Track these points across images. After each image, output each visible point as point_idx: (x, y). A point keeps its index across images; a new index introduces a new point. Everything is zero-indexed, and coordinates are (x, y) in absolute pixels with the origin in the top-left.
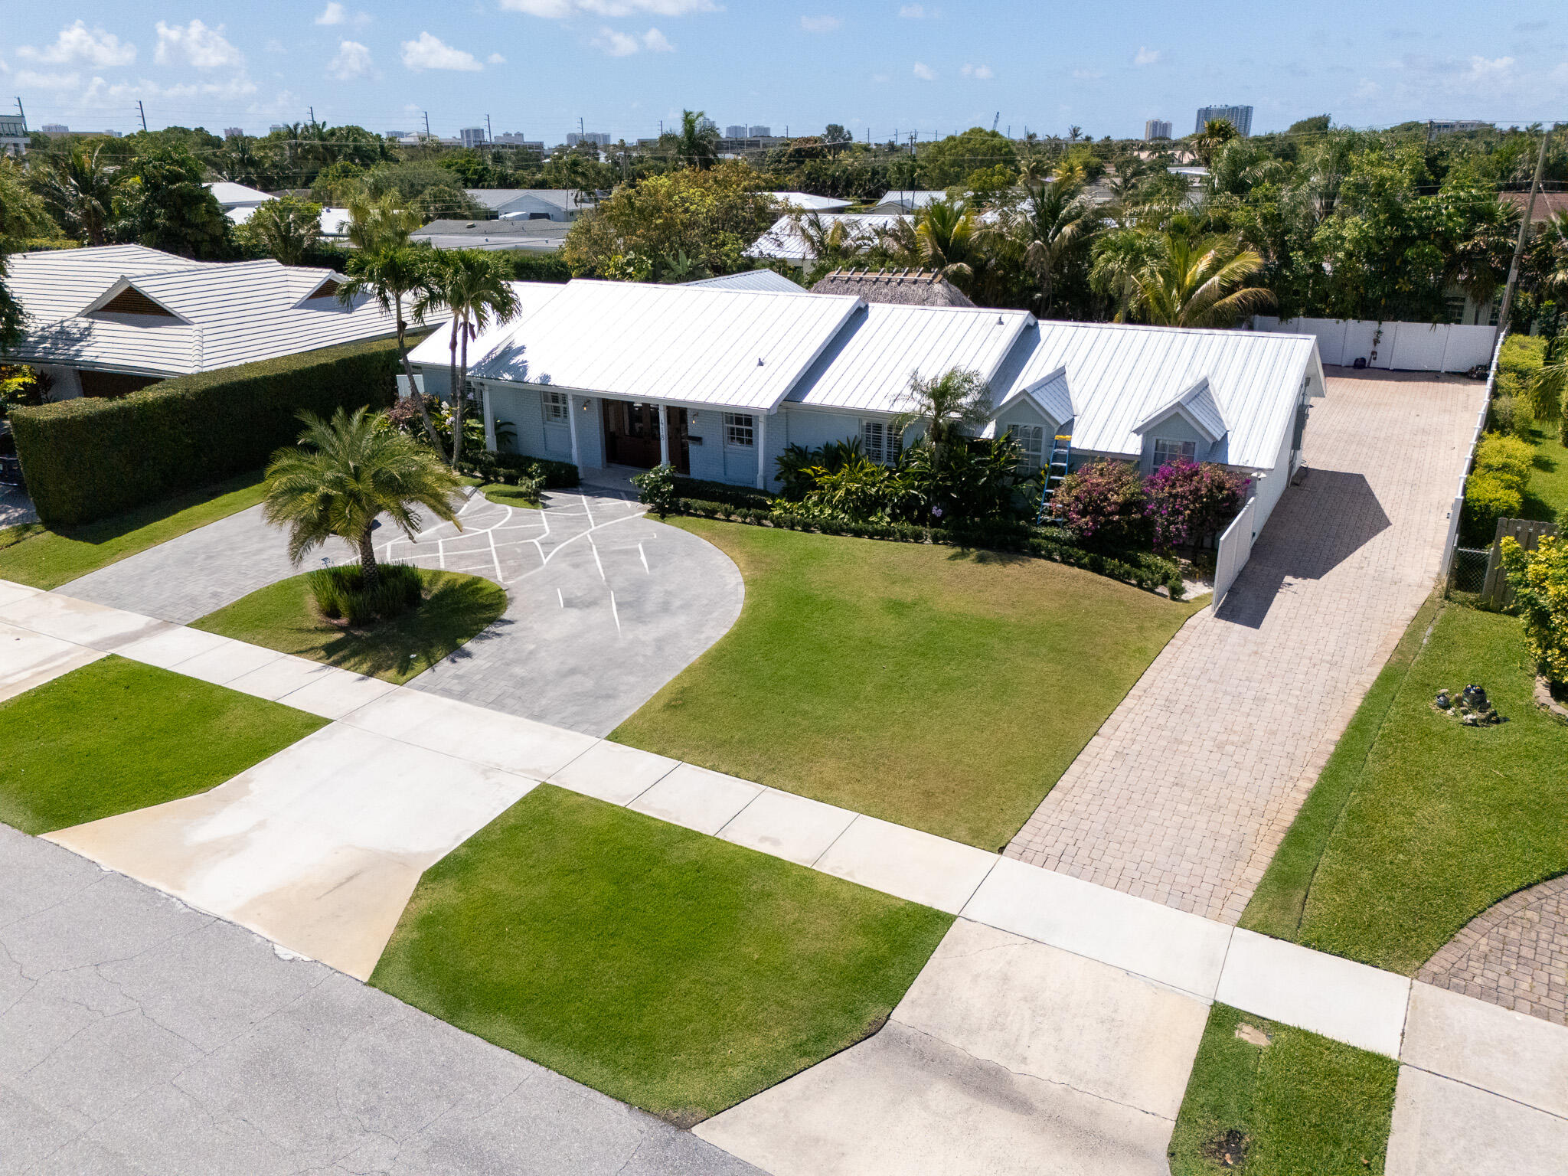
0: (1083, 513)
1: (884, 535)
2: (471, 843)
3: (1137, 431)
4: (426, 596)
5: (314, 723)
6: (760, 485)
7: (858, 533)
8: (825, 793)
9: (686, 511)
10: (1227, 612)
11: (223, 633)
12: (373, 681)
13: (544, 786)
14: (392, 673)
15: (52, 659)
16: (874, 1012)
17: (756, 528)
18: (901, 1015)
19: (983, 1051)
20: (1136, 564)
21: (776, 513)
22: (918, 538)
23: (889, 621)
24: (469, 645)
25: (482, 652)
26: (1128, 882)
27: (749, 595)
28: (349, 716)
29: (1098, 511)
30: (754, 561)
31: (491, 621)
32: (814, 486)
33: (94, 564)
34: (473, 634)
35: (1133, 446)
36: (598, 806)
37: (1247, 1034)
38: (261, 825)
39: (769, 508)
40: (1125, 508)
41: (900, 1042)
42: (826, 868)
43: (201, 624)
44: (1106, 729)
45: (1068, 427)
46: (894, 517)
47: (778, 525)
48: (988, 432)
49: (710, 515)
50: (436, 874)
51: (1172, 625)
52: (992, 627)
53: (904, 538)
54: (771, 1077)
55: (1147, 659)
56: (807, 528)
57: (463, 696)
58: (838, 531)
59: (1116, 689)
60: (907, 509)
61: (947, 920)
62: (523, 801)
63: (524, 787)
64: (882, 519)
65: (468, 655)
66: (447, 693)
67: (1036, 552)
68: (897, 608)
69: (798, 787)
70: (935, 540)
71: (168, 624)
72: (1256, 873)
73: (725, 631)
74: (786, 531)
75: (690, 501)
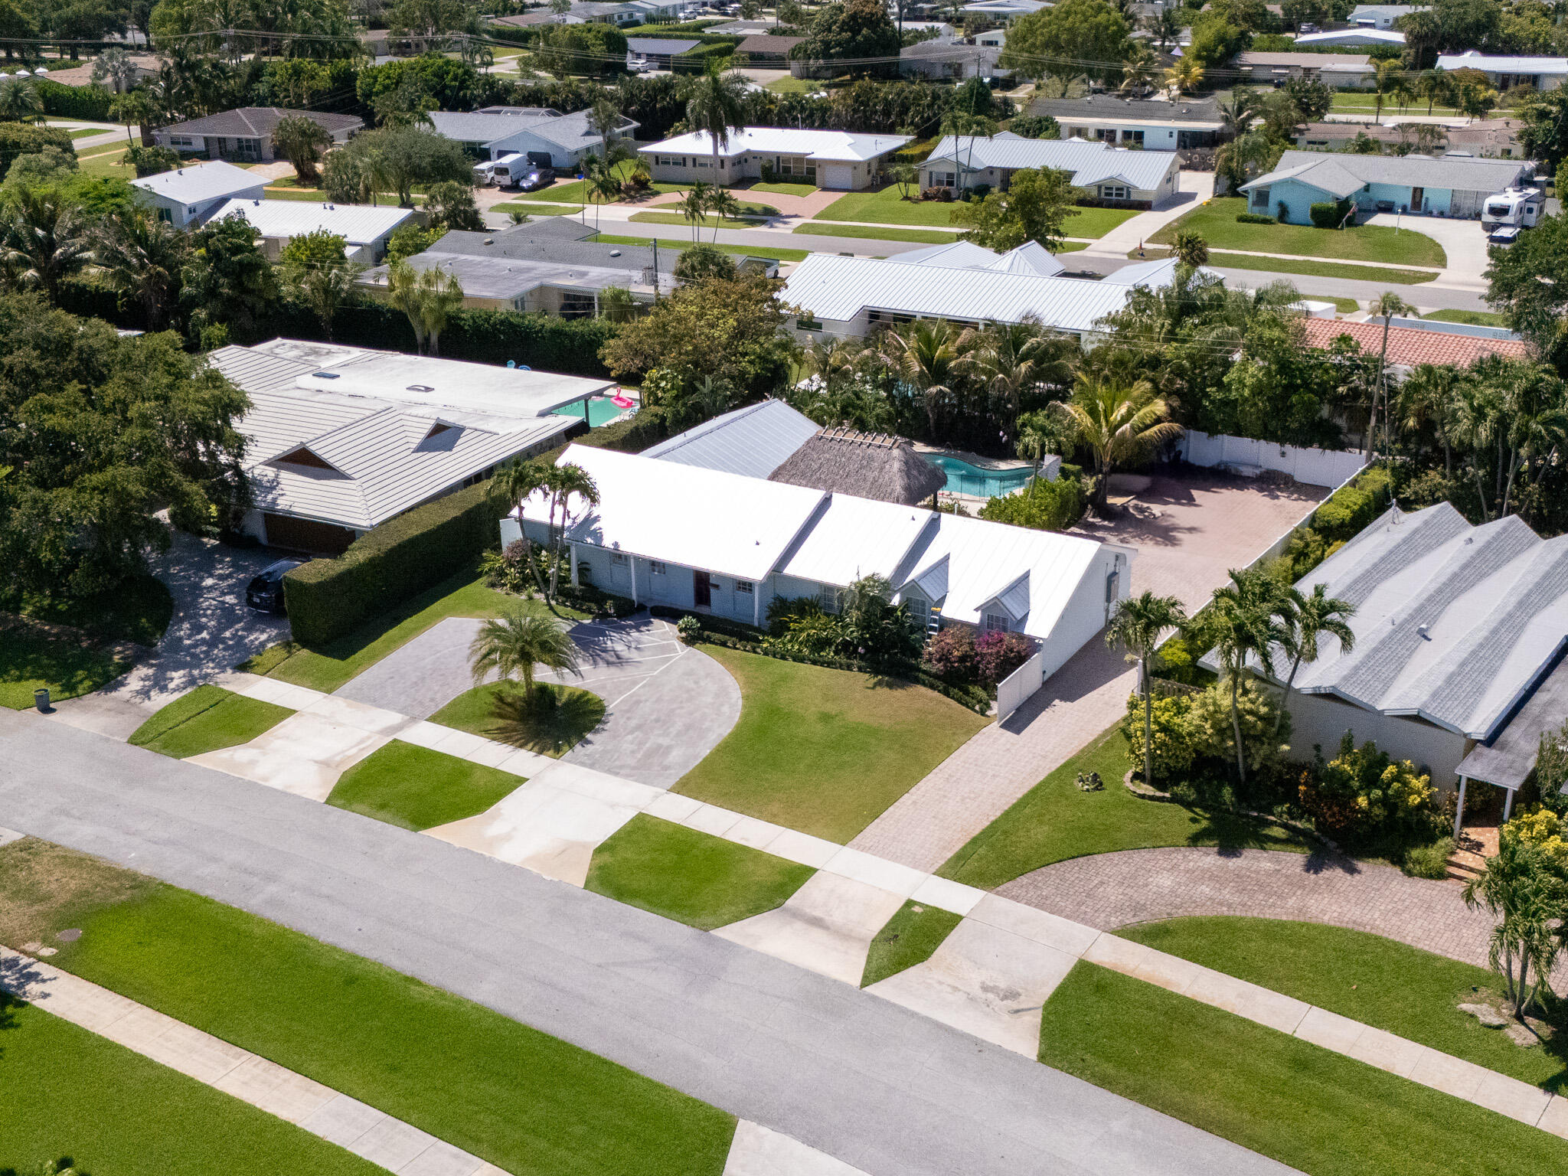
0: (939, 661)
1: (830, 664)
2: (611, 838)
3: (977, 610)
4: (559, 704)
5: (521, 781)
6: (756, 624)
7: (814, 663)
8: (772, 819)
9: (707, 640)
10: (1007, 726)
11: (448, 725)
12: (542, 757)
13: (640, 813)
14: (551, 752)
15: (362, 741)
16: (779, 901)
17: (752, 655)
18: (789, 902)
19: (817, 913)
20: (967, 693)
21: (765, 645)
22: (849, 668)
23: (819, 728)
24: (589, 736)
25: (598, 741)
26: (895, 858)
27: (744, 706)
28: (537, 776)
29: (948, 660)
30: (748, 683)
31: (599, 721)
32: (789, 629)
33: (348, 676)
34: (590, 729)
35: (975, 618)
36: (667, 823)
37: (917, 909)
38: (515, 829)
39: (760, 642)
40: (963, 659)
41: (787, 910)
42: (767, 851)
43: (433, 719)
44: (913, 790)
45: (941, 602)
46: (836, 653)
47: (766, 654)
48: (896, 600)
49: (724, 644)
50: (599, 850)
51: (972, 731)
52: (873, 732)
53: (841, 667)
54: (738, 918)
55: (949, 751)
56: (783, 658)
57: (592, 766)
58: (802, 660)
59: (926, 768)
60: (847, 648)
61: (815, 870)
62: (632, 820)
63: (631, 814)
64: (829, 654)
65: (589, 742)
66: (583, 764)
67: (917, 681)
68: (826, 718)
69: (760, 816)
70: (860, 669)
71: (414, 719)
72: (949, 855)
73: (729, 731)
74: (770, 658)
75: (712, 634)
